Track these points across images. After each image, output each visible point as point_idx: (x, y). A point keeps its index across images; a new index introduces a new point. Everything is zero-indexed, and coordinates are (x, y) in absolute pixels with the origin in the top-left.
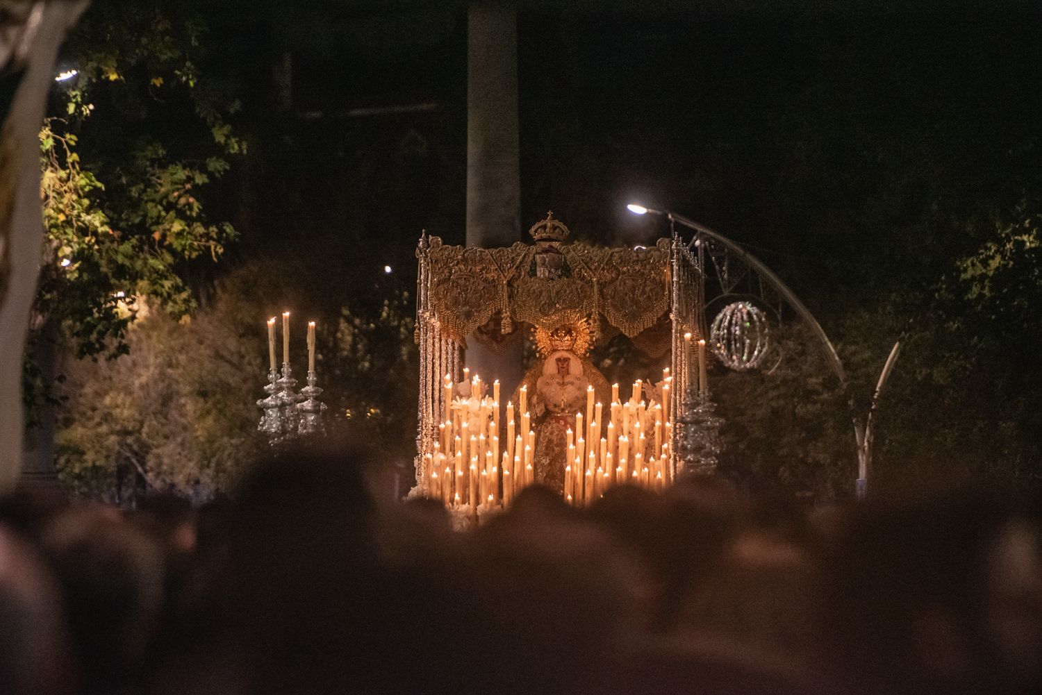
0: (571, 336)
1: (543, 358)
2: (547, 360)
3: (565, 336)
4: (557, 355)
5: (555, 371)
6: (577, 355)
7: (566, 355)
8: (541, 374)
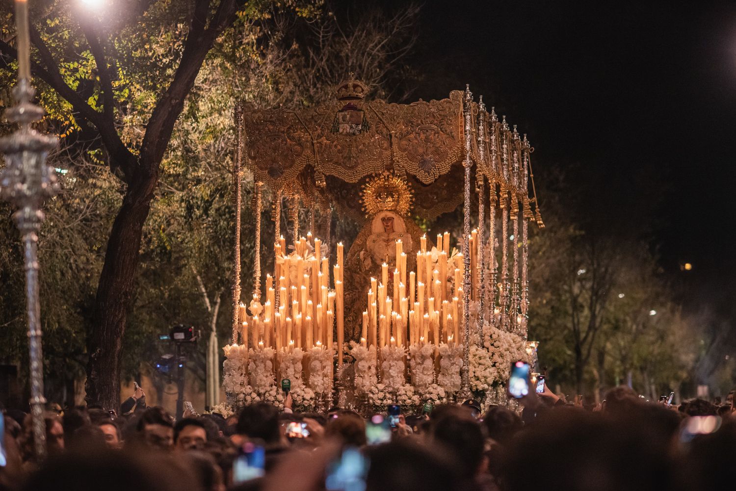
0: (393, 197)
1: (370, 220)
2: (374, 220)
3: (387, 197)
4: (382, 215)
5: (382, 230)
6: (401, 215)
7: (390, 215)
8: (370, 233)
